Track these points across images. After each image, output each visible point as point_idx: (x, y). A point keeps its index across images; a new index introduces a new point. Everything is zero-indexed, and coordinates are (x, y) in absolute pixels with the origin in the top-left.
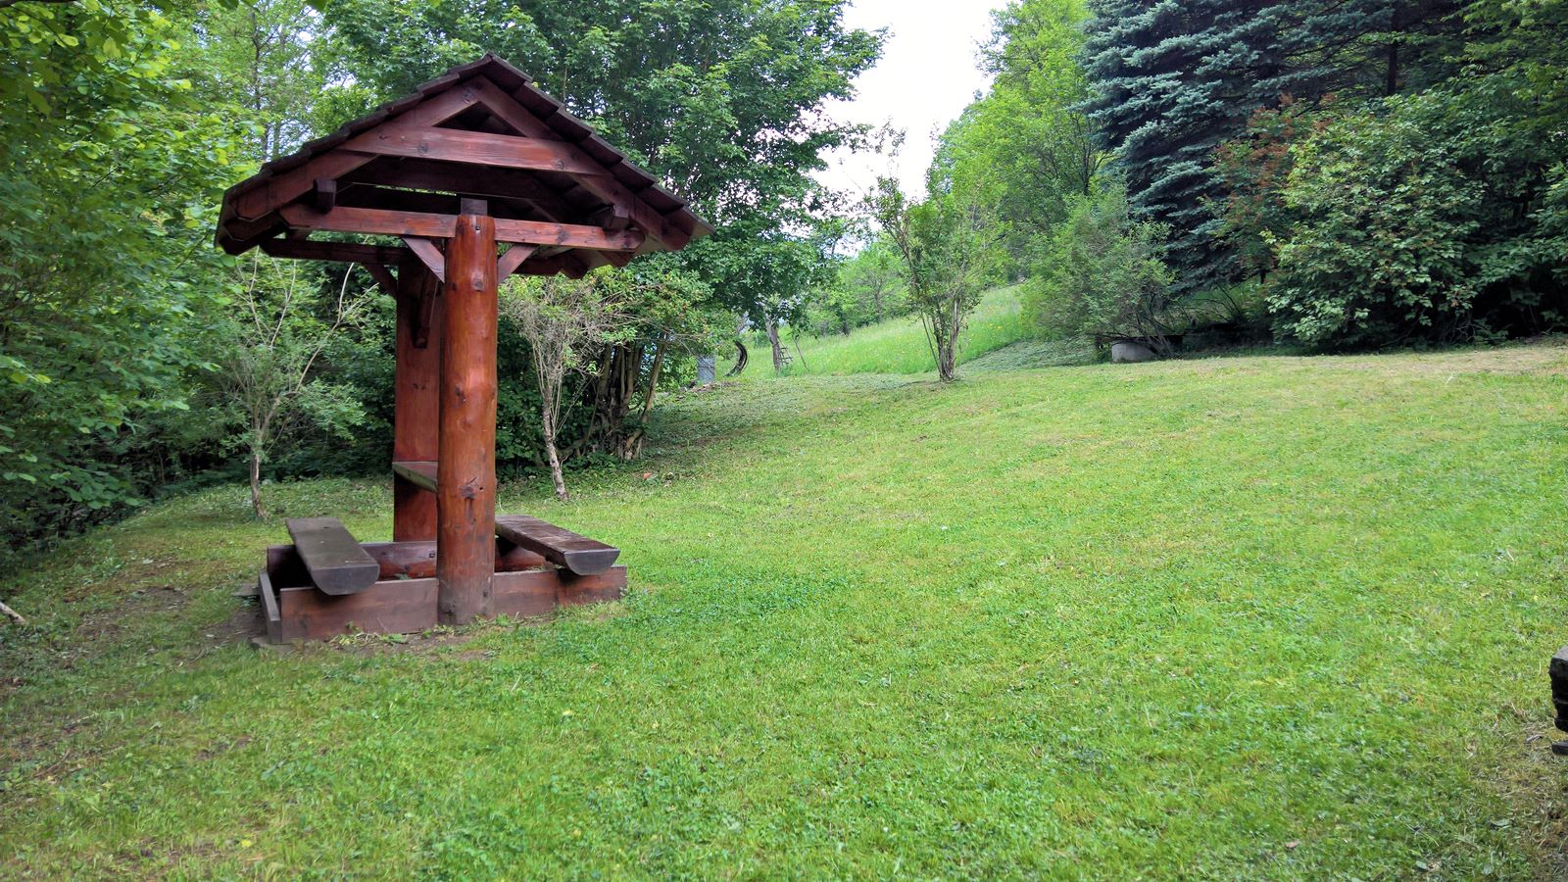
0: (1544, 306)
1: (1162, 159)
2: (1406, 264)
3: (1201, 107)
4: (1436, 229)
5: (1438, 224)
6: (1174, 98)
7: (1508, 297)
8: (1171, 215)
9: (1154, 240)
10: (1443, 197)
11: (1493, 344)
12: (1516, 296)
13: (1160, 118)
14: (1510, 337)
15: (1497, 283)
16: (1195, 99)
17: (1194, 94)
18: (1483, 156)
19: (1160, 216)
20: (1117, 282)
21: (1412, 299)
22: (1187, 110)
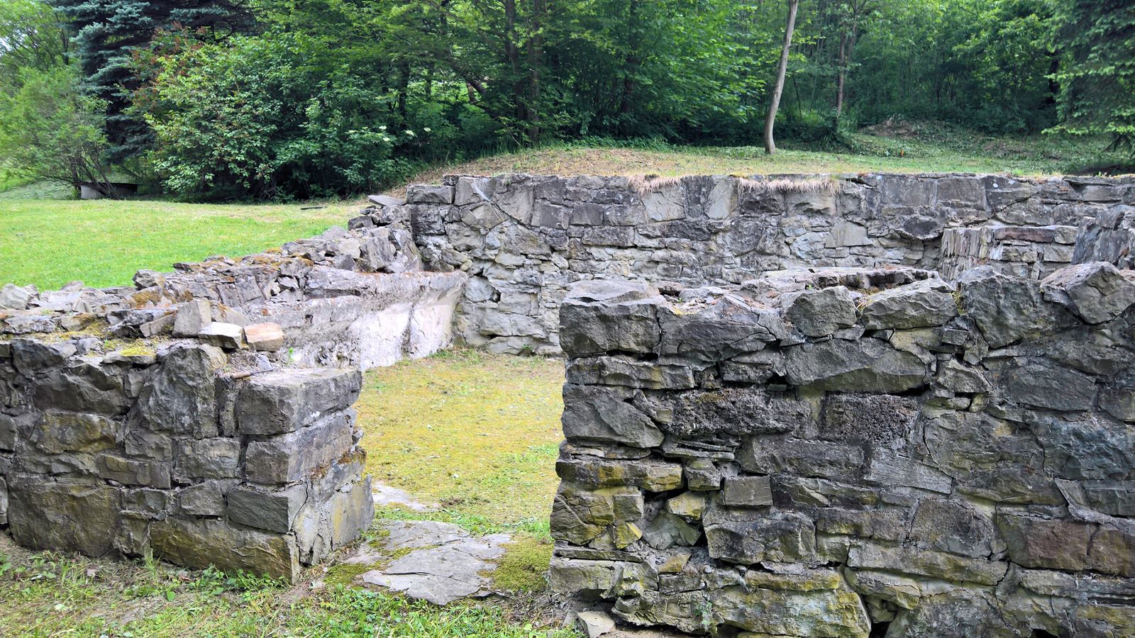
0: (311, 182)
1: (108, 52)
2: (233, 147)
3: (136, 19)
4: (250, 127)
5: (252, 124)
6: (115, 8)
7: (292, 174)
8: (114, 95)
9: (95, 111)
10: (256, 107)
11: (285, 202)
12: (296, 174)
13: (105, 22)
14: (295, 199)
15: (284, 164)
16: (130, 13)
17: (129, 9)
18: (280, 85)
19: (105, 95)
20: (60, 139)
21: (237, 170)
22: (124, 19)
